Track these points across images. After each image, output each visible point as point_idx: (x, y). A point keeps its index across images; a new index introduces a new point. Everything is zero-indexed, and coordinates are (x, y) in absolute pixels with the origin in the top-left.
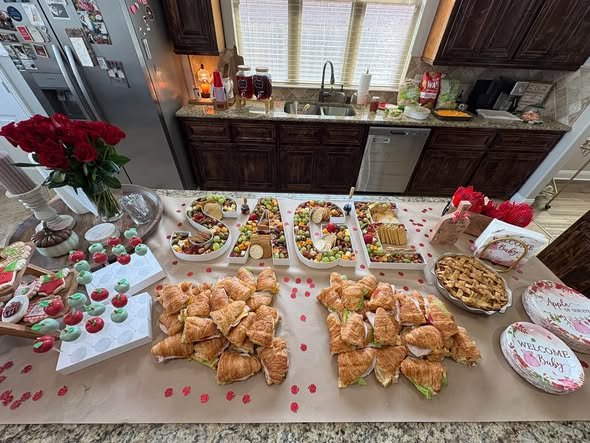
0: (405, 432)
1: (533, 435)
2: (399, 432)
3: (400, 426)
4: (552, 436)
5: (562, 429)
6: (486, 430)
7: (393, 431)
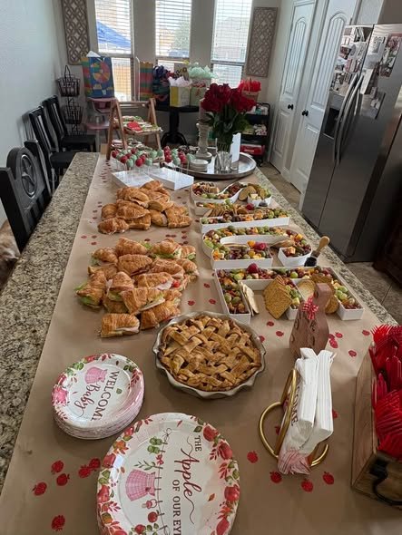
0: (58, 279)
1: (30, 358)
2: (58, 277)
3: (62, 277)
4: (23, 374)
5: (26, 388)
6: (45, 325)
7: (60, 274)
